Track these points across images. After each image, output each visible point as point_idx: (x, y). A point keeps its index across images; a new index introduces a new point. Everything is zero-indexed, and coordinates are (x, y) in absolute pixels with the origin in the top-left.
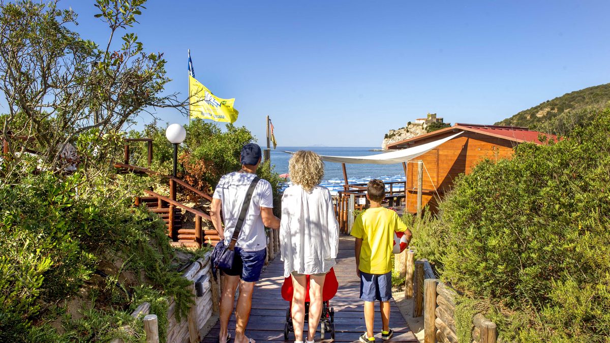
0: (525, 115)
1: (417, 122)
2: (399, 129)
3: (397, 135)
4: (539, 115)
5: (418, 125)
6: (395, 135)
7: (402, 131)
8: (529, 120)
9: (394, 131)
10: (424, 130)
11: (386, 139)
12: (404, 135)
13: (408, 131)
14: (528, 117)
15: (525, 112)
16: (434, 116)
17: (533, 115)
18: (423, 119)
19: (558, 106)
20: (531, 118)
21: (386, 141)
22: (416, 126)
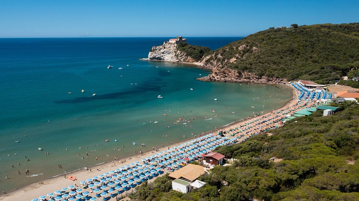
1: (170, 41)
12: (162, 50)
16: (181, 38)
18: (174, 40)
21: (151, 53)
22: (170, 44)
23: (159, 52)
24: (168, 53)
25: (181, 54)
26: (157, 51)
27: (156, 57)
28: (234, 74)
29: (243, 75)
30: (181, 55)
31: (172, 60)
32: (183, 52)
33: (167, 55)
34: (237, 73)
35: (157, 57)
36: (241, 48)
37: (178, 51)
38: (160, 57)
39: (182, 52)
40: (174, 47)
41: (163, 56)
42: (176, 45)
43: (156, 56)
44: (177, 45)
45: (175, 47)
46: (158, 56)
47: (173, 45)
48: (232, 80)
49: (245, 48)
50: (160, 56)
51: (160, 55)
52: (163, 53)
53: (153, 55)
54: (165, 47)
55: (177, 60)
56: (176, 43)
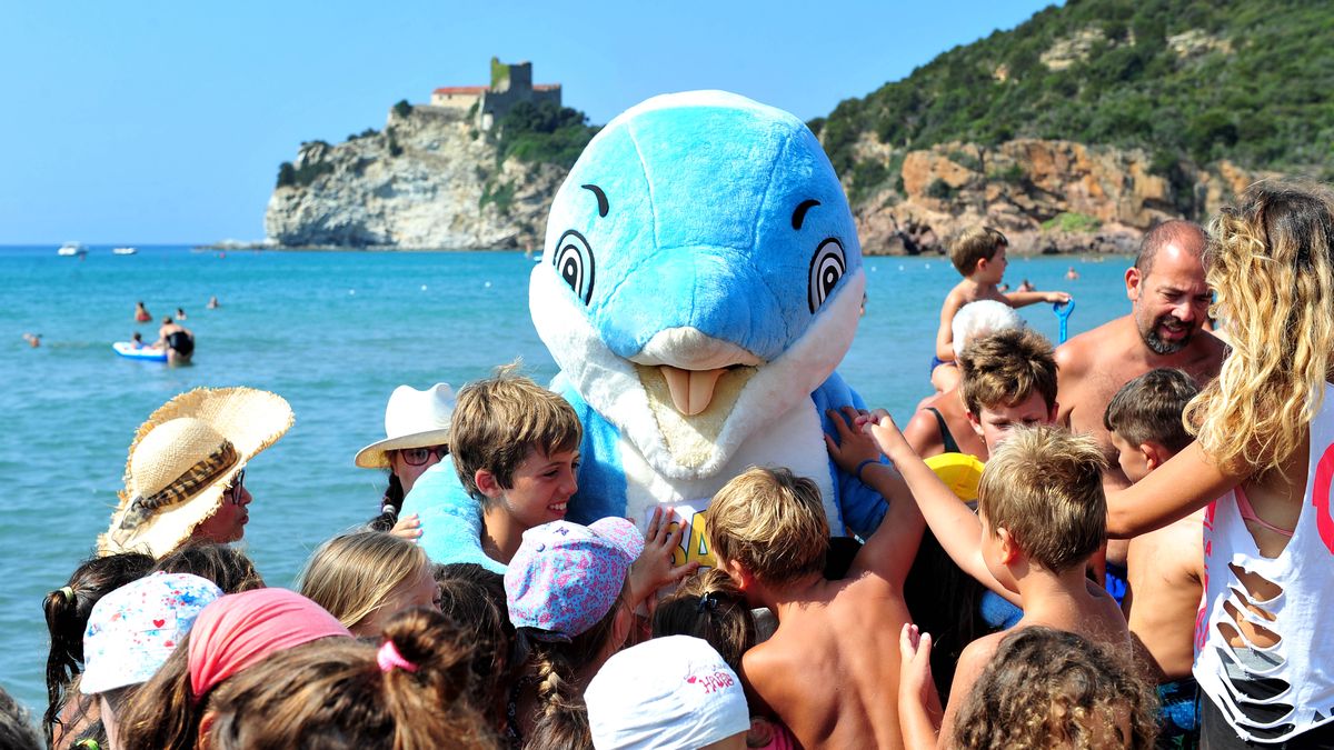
0: (979, 64)
1: (437, 102)
2: (352, 138)
3: (340, 171)
4: (1056, 59)
5: (449, 117)
6: (330, 169)
7: (370, 149)
8: (1001, 89)
9: (327, 148)
10: (480, 142)
11: (287, 191)
12: (378, 166)
13: (397, 151)
14: (1001, 75)
15: (983, 49)
16: (521, 74)
17: (1025, 64)
18: (468, 91)
19: (1138, 16)
20: (1012, 74)
21: (289, 198)
22: (433, 124)
23: (355, 183)
24: (425, 191)
25: (529, 180)
26: (338, 174)
27: (332, 223)
28: (1128, 183)
29: (1204, 191)
30: (531, 190)
31: (463, 240)
32: (545, 167)
33: (420, 210)
34: (1152, 171)
35: (339, 228)
36: (1063, 58)
37: (510, 165)
38: (361, 223)
39: (536, 170)
40: (475, 135)
41: (381, 215)
42: (485, 122)
43: (326, 218)
44: (495, 121)
45: (482, 137)
46: (343, 218)
47: (463, 128)
48: (1101, 239)
49: (1097, 50)
50: (357, 216)
51: (364, 204)
52: (385, 191)
53: (307, 211)
54: (401, 142)
55: (500, 227)
56: (486, 111)
